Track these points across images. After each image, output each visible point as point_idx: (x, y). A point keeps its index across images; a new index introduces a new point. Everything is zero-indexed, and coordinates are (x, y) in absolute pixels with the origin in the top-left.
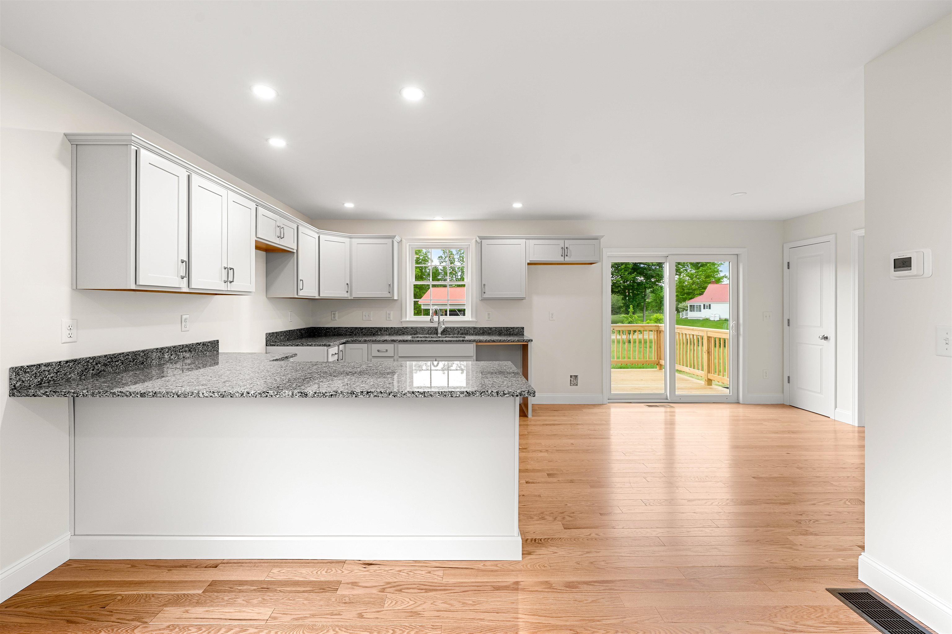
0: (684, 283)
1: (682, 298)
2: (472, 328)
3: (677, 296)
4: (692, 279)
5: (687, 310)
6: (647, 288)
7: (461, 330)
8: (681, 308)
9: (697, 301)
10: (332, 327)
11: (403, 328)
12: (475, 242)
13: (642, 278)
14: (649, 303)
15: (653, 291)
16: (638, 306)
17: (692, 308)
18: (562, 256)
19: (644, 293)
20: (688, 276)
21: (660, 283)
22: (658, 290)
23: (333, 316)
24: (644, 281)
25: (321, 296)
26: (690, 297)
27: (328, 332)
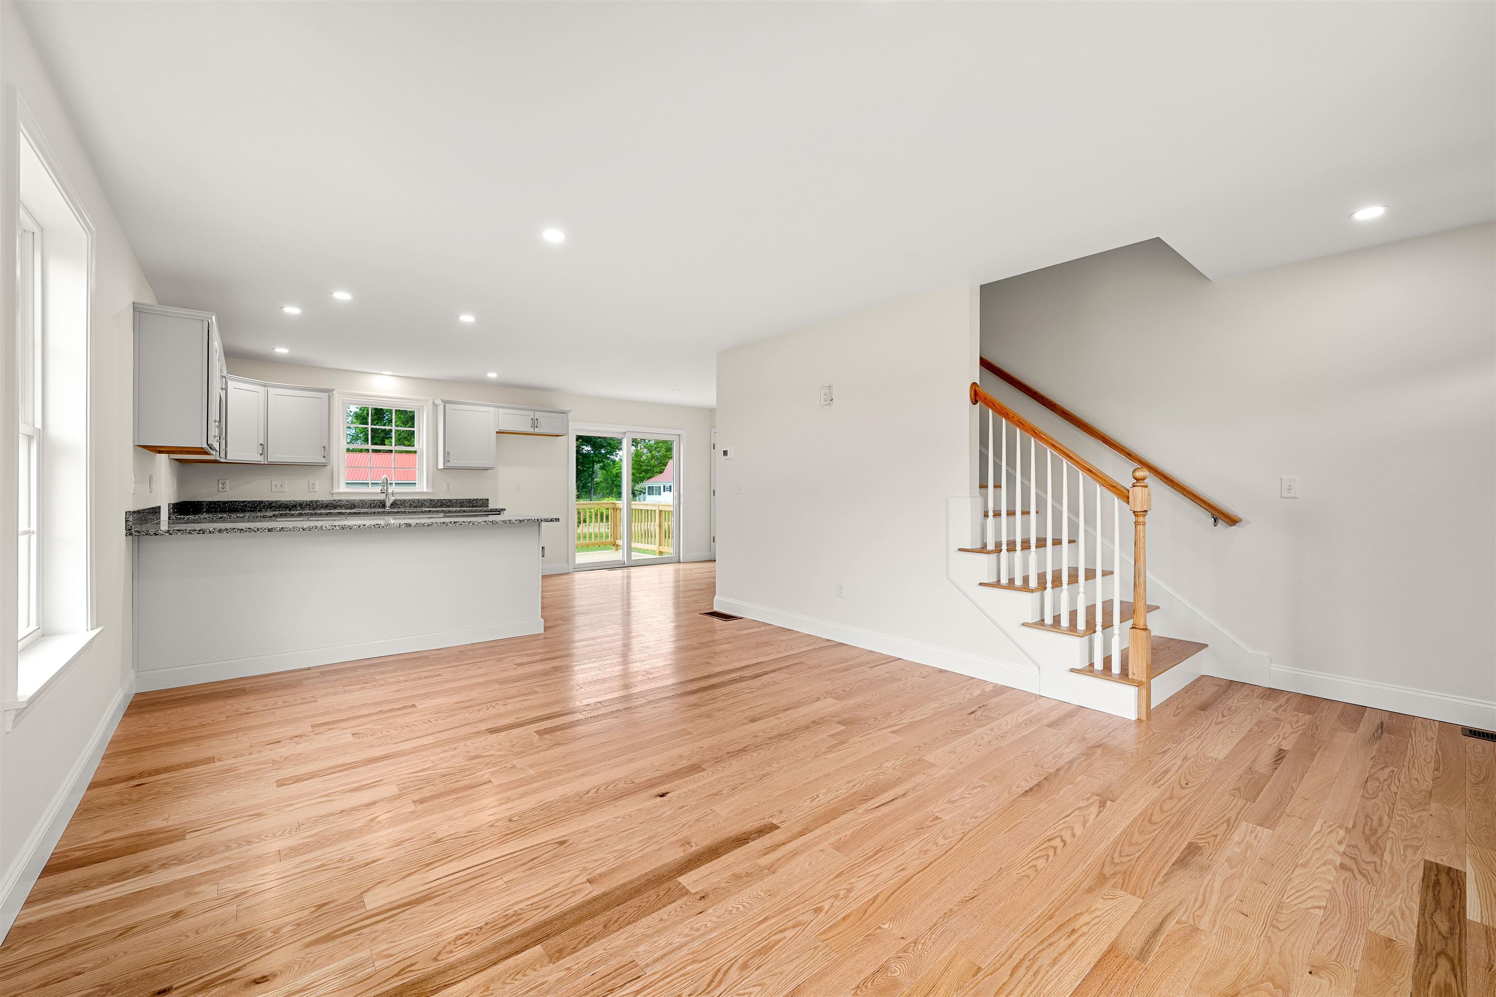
0: (641, 457)
1: (640, 477)
2: (428, 500)
3: (633, 474)
4: (651, 452)
5: (644, 493)
6: (595, 461)
7: (414, 502)
8: (637, 491)
9: (655, 482)
10: (219, 502)
11: (335, 501)
12: (432, 404)
13: (589, 449)
14: (598, 483)
15: (604, 466)
16: (583, 487)
17: (651, 491)
18: (532, 427)
19: (591, 470)
20: (646, 448)
21: (613, 455)
22: (609, 465)
23: (220, 486)
24: (592, 452)
25: (228, 458)
26: (648, 475)
27: (212, 507)
